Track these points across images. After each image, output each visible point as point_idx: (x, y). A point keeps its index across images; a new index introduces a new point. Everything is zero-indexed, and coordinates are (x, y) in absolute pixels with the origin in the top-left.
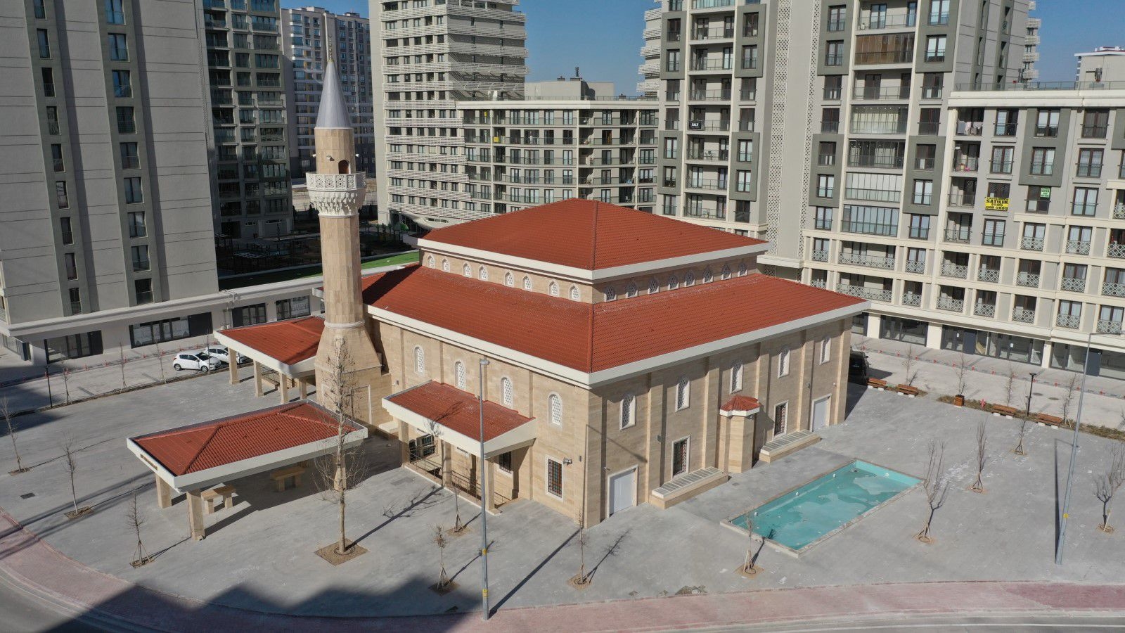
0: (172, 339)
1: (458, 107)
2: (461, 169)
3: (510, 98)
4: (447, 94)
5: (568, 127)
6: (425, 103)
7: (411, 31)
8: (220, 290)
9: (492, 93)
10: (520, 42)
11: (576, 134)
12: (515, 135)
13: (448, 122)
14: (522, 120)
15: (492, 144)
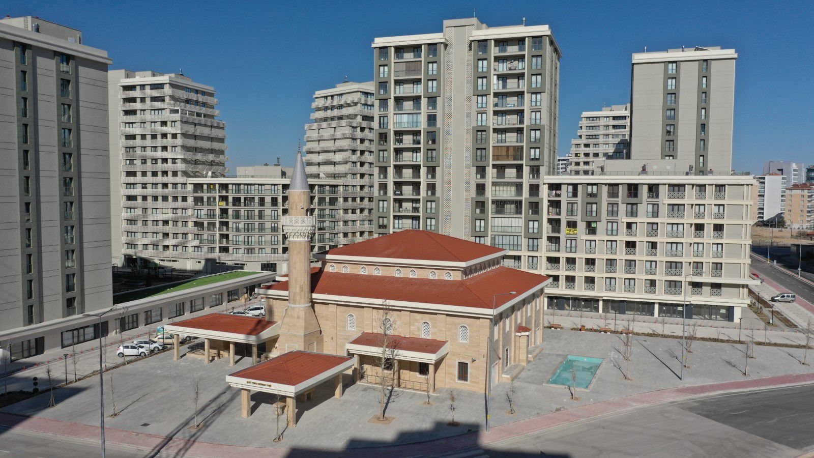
0: (84, 341)
1: (189, 182)
2: (190, 224)
3: (224, 176)
4: (179, 173)
5: (274, 196)
6: (160, 179)
7: (148, 130)
8: (114, 305)
9: (207, 173)
10: (222, 140)
11: (280, 200)
12: (237, 201)
13: (180, 192)
14: (242, 191)
15: (217, 207)
